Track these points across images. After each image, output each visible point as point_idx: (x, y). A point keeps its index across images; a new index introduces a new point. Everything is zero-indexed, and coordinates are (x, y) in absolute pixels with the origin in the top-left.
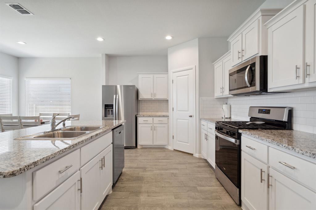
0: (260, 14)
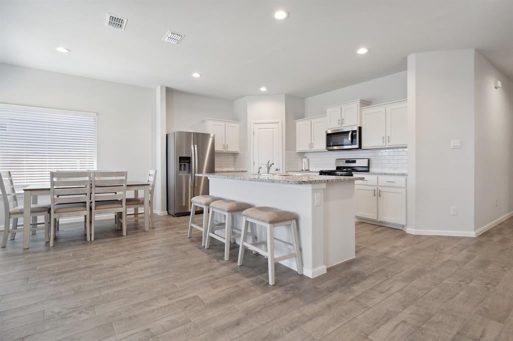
0: (359, 101)
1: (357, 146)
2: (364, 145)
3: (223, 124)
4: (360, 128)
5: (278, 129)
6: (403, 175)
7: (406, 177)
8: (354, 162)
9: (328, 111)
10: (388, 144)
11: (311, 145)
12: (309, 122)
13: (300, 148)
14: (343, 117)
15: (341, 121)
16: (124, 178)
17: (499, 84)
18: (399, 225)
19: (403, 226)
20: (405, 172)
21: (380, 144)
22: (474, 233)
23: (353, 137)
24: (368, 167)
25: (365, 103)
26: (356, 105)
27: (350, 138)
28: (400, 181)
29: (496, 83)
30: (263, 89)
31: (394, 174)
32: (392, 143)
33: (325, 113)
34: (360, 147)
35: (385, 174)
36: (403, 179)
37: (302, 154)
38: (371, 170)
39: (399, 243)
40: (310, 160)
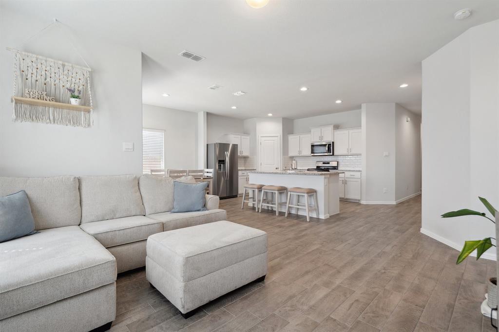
0: (333, 126)
1: (331, 154)
2: (336, 153)
3: (240, 137)
4: (333, 143)
5: (278, 141)
6: (359, 171)
7: (360, 172)
8: (329, 163)
9: (312, 131)
10: (350, 153)
11: (300, 152)
12: (298, 136)
13: (291, 154)
14: (322, 135)
15: (321, 138)
16: (202, 174)
17: (409, 119)
18: (356, 200)
19: (359, 200)
20: (361, 169)
21: (345, 152)
22: (395, 202)
23: (329, 148)
24: (337, 167)
25: (337, 127)
26: (331, 128)
27: (327, 149)
28: (357, 175)
29: (407, 119)
30: (270, 115)
31: (354, 171)
32: (353, 152)
33: (310, 132)
34: (333, 155)
35: (349, 171)
36: (359, 173)
37: (292, 158)
38: (340, 168)
39: (359, 207)
40: (298, 162)
